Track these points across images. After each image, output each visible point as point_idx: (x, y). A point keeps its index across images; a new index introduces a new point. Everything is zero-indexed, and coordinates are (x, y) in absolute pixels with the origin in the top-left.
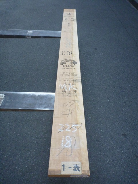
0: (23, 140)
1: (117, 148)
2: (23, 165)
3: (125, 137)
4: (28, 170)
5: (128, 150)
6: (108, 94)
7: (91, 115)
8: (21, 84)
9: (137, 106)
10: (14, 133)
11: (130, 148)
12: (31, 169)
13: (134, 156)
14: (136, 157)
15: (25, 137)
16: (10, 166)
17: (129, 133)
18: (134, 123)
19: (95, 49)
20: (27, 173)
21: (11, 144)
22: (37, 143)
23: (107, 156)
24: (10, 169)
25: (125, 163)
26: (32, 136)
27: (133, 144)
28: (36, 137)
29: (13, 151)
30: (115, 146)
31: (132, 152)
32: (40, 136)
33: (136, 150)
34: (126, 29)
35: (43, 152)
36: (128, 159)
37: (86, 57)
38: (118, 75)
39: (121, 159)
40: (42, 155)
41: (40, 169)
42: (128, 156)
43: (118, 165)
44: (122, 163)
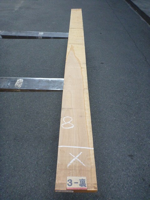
1: (123, 170)
3: (132, 158)
4: (27, 193)
5: (135, 172)
6: (114, 112)
7: (96, 133)
8: (22, 100)
9: (145, 125)
10: (12, 152)
11: (136, 170)
12: (29, 192)
13: (141, 179)
14: (143, 180)
15: (24, 157)
16: (7, 189)
17: (136, 153)
18: (141, 144)
19: (102, 63)
20: (25, 196)
21: (9, 165)
22: (37, 163)
23: (112, 179)
24: (7, 192)
25: (131, 187)
26: (32, 156)
27: (141, 166)
28: (37, 157)
29: (11, 172)
30: (120, 168)
31: (140, 175)
33: (143, 173)
34: (134, 42)
35: (44, 173)
36: (135, 182)
37: (92, 71)
38: (126, 91)
39: (127, 182)
40: (42, 177)
41: (40, 192)
42: (134, 179)
43: (124, 189)
44: (128, 186)
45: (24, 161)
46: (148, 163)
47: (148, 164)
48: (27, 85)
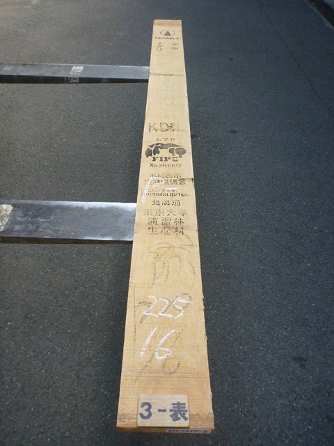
32: (87, 358)
45: (46, 371)
48: (21, 223)
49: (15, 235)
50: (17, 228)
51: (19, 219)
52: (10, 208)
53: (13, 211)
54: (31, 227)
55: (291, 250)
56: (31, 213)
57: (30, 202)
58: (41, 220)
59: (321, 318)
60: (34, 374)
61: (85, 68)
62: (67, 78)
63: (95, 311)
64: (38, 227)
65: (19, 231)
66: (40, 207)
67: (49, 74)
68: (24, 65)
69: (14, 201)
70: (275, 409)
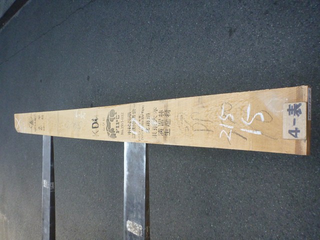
0: (239, 202)
1: (253, 45)
2: (280, 203)
3: (235, 31)
4: (288, 194)
5: (255, 26)
7: (197, 88)
9: (183, 11)
10: (228, 217)
11: (253, 24)
13: (266, 17)
14: (267, 13)
15: (234, 199)
17: (227, 25)
20: (293, 197)
22: (243, 179)
23: (266, 62)
25: (277, 32)
26: (233, 187)
27: (246, 17)
28: (234, 180)
29: (257, 219)
30: (250, 49)
31: (259, 19)
33: (256, 14)
35: (258, 169)
36: (270, 26)
37: (101, 95)
39: (270, 38)
40: (264, 171)
41: (286, 174)
42: (265, 27)
43: (280, 44)
44: (276, 37)
46: (241, 6)
47: (243, 6)
48: (137, 214)
49: (144, 218)
50: (140, 217)
51: (135, 216)
52: (129, 222)
53: (130, 220)
54: (139, 207)
55: (163, 39)
56: (131, 208)
57: (125, 209)
58: (135, 201)
59: (205, 18)
60: (243, 208)
61: (45, 179)
62: (51, 190)
63: (204, 169)
64: (139, 203)
65: (142, 215)
66: (128, 202)
67: (49, 202)
68: (43, 219)
69: (124, 220)
70: (261, 49)
